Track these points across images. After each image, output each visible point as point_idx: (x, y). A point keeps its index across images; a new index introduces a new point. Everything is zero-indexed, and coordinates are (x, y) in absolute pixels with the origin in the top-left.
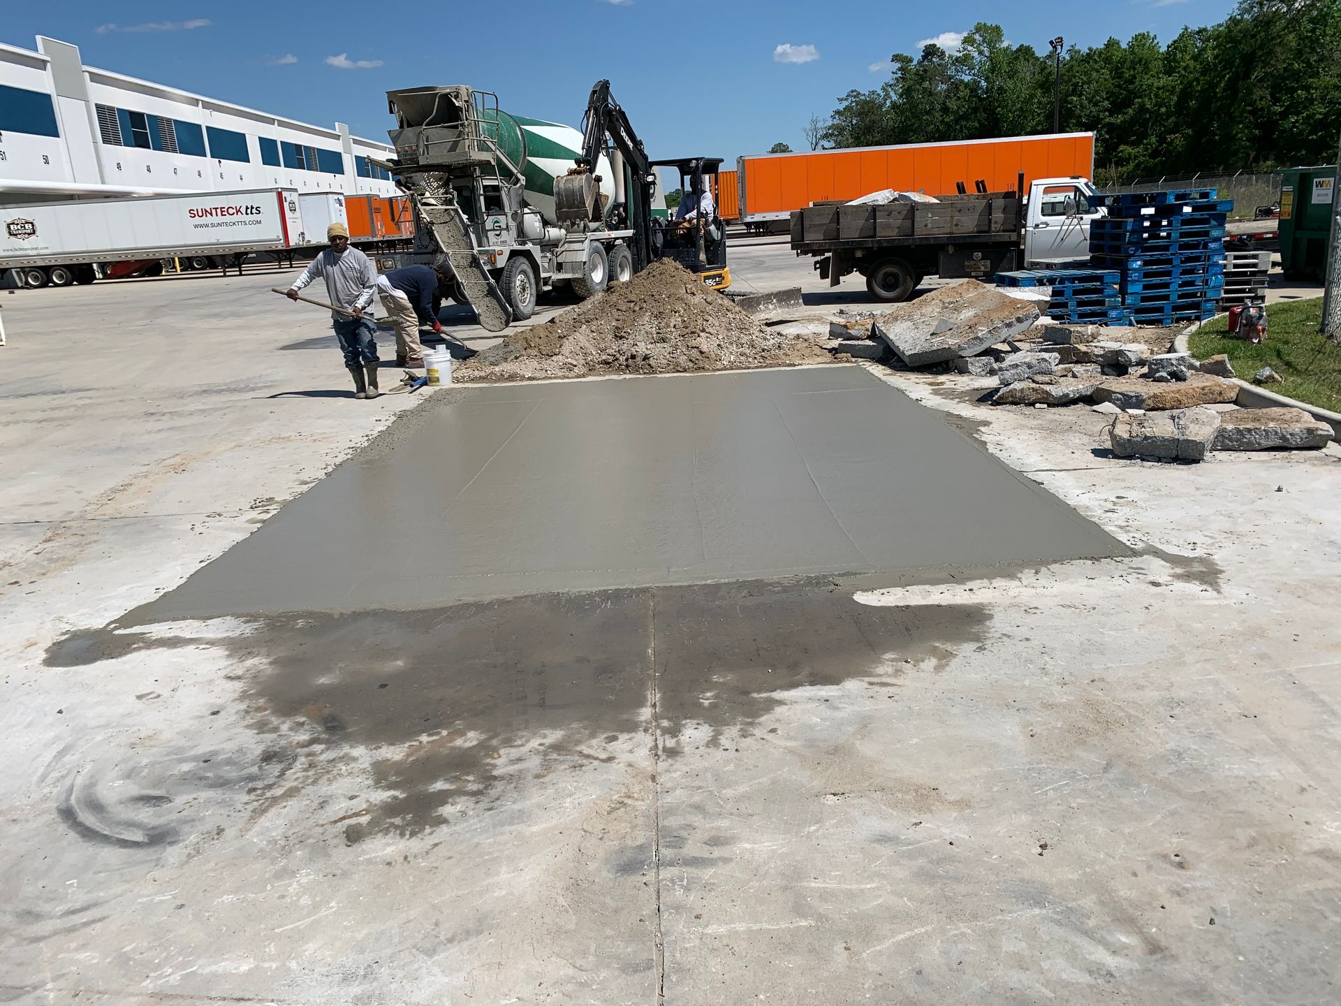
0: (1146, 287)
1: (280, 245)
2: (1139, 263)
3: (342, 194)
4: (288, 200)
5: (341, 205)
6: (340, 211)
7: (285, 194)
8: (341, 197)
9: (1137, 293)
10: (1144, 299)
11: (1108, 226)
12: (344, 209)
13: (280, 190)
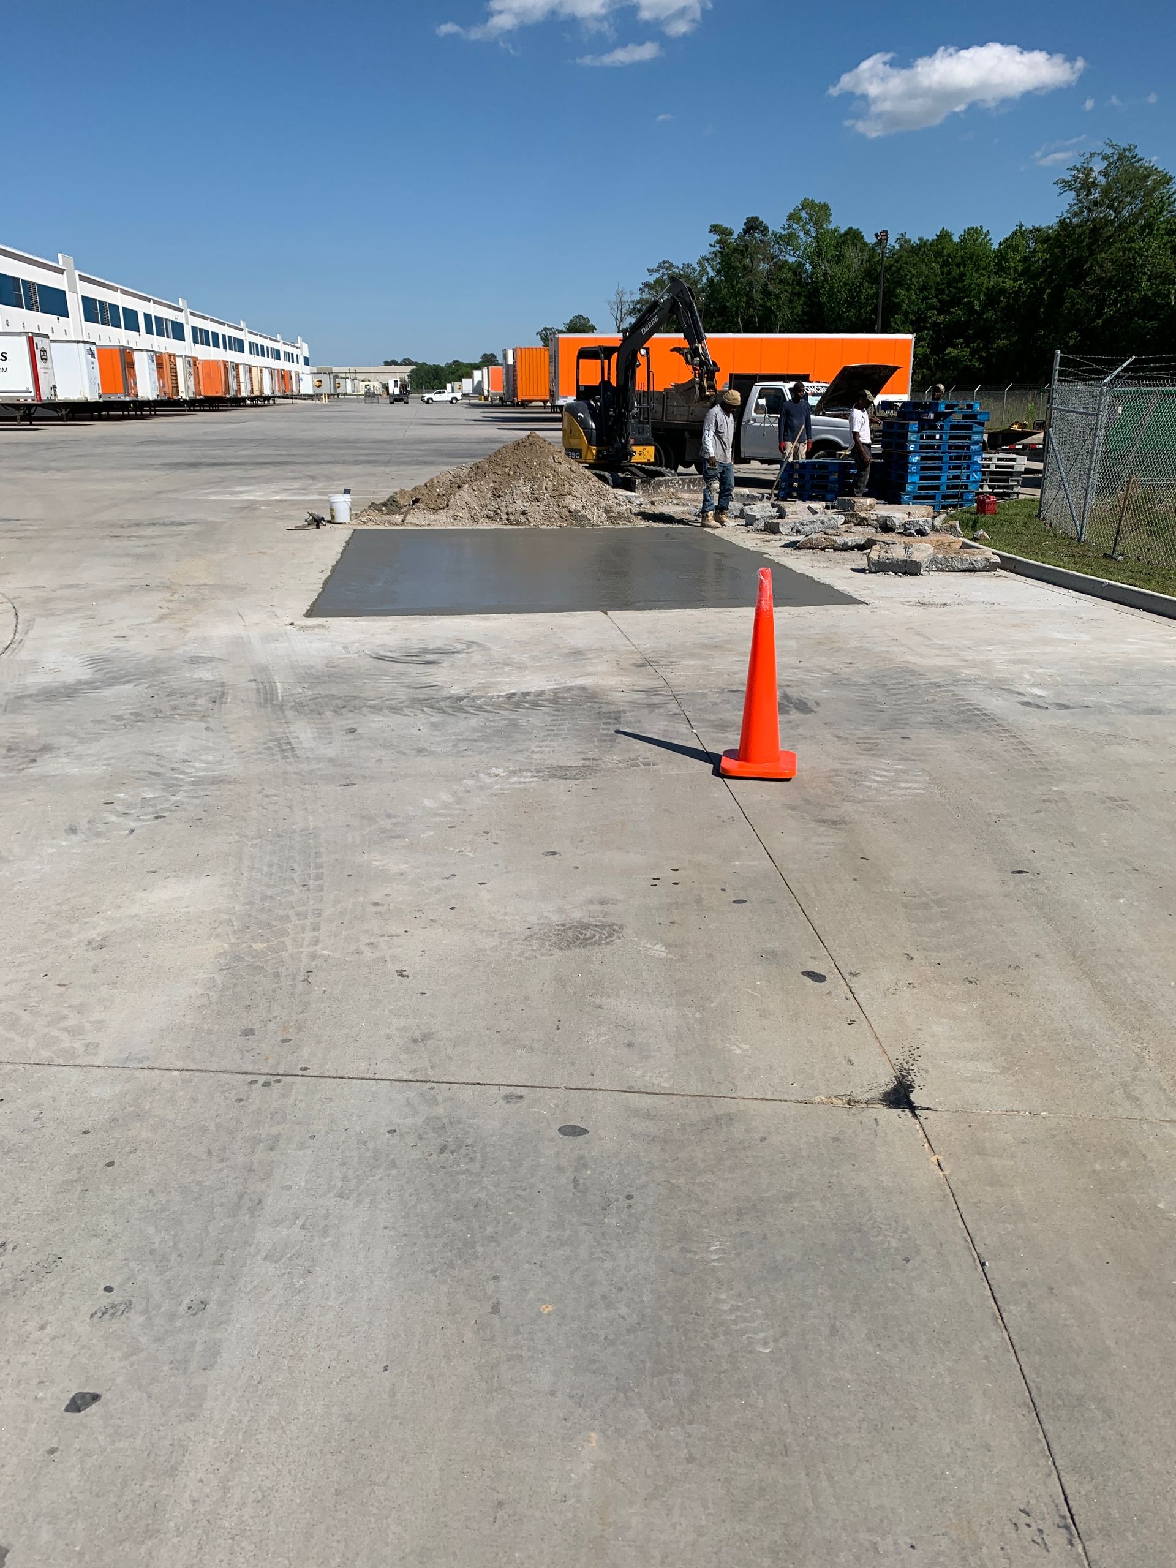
0: (922, 478)
1: (30, 398)
2: (917, 458)
3: (94, 344)
4: (40, 347)
5: (93, 357)
6: (93, 363)
7: (36, 340)
8: (93, 348)
9: (915, 483)
10: (921, 488)
11: (895, 426)
12: (96, 361)
13: (30, 335)
